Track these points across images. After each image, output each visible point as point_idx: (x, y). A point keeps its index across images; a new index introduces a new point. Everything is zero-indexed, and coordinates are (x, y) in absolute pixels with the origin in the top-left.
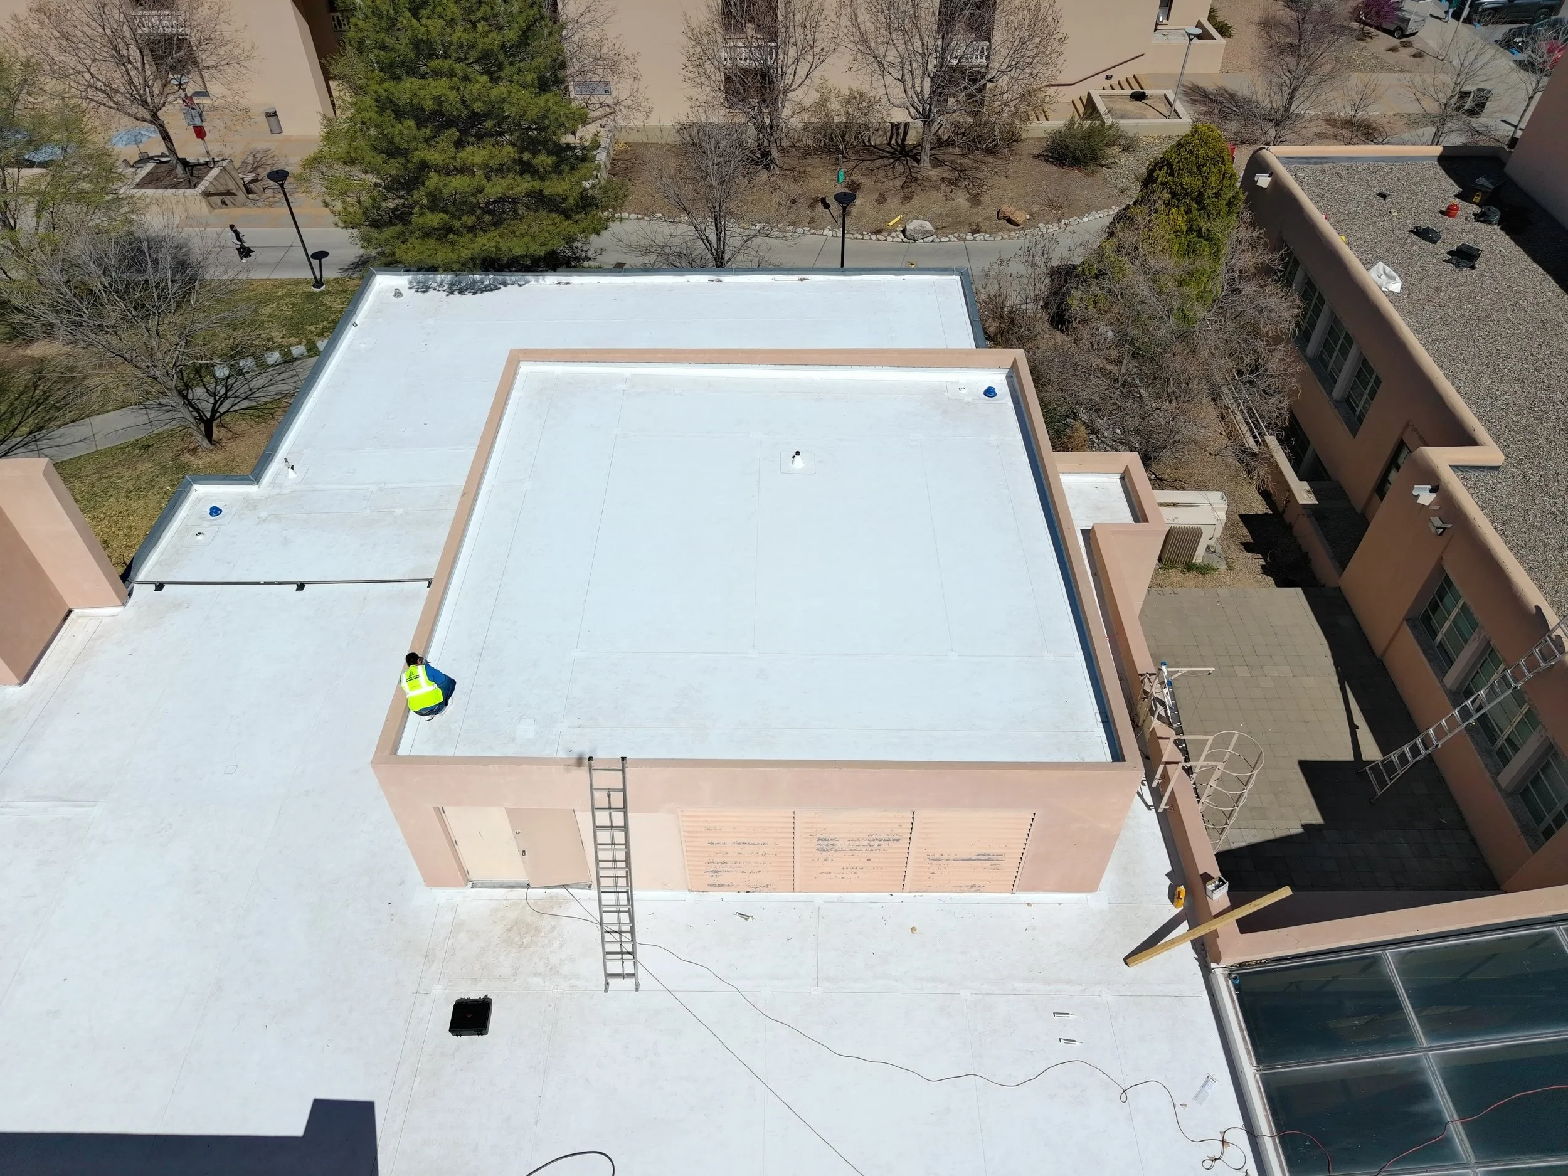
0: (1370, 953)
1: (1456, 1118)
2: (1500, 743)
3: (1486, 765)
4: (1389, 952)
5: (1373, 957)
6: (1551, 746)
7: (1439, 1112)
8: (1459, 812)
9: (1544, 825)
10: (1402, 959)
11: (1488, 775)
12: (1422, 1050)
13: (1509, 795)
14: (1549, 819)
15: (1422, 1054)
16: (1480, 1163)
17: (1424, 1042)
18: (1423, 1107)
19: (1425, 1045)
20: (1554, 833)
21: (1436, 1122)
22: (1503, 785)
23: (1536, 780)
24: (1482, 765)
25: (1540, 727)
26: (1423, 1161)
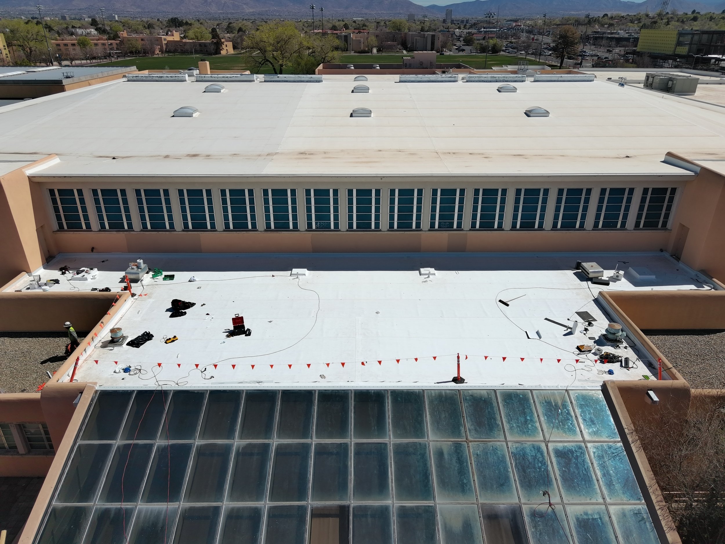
0: (50, 510)
1: (121, 503)
2: (7, 445)
3: (12, 455)
4: (54, 503)
5: (52, 510)
6: (19, 425)
7: (116, 509)
8: (24, 478)
9: (48, 446)
10: (59, 499)
11: (16, 456)
12: (94, 506)
13: (29, 452)
14: (46, 443)
15: (95, 506)
16: (137, 502)
17: (91, 504)
18: (113, 513)
19: (93, 504)
20: (52, 444)
21: (120, 510)
22: (24, 452)
23: (29, 440)
24: (11, 456)
25: (10, 425)
26: (129, 521)
